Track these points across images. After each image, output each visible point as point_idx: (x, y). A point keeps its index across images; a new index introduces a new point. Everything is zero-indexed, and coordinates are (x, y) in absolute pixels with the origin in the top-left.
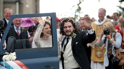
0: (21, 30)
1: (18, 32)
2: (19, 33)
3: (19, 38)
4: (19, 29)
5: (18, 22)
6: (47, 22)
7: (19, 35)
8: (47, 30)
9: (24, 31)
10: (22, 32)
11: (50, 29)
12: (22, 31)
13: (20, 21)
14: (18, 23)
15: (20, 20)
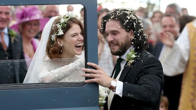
0: (10, 36)
1: (4, 42)
2: (5, 44)
3: (6, 56)
4: (5, 34)
5: (4, 16)
6: (75, 18)
7: (5, 49)
8: (75, 39)
9: (17, 40)
10: (13, 42)
11: (82, 37)
12: (13, 39)
13: (7, 13)
14: (3, 19)
15: (8, 11)
